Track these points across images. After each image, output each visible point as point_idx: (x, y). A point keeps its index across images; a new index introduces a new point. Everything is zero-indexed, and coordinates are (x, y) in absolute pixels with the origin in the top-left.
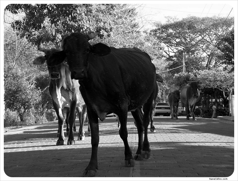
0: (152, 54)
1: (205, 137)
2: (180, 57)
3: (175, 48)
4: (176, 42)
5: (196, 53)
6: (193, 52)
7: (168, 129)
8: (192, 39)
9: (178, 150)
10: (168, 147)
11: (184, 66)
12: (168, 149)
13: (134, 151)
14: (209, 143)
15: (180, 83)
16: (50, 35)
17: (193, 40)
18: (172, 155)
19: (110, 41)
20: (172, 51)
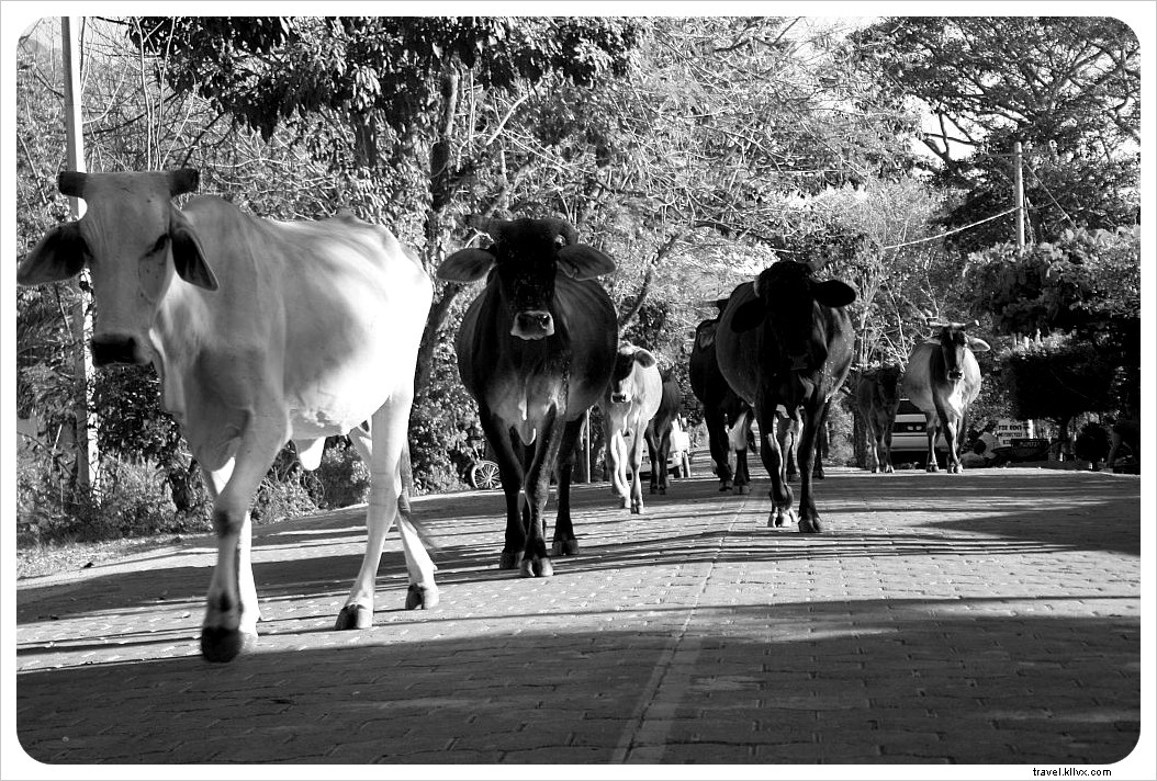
0: (856, 154)
1: (1068, 570)
2: (1003, 167)
3: (976, 119)
4: (979, 92)
5: (1084, 140)
6: (1069, 139)
7: (894, 532)
8: (1064, 72)
9: (899, 643)
10: (856, 625)
11: (1022, 211)
12: (849, 638)
13: (675, 651)
14: (1077, 602)
15: (996, 297)
16: (323, 74)
17: (1068, 76)
18: (860, 666)
19: (631, 98)
20: (962, 137)
